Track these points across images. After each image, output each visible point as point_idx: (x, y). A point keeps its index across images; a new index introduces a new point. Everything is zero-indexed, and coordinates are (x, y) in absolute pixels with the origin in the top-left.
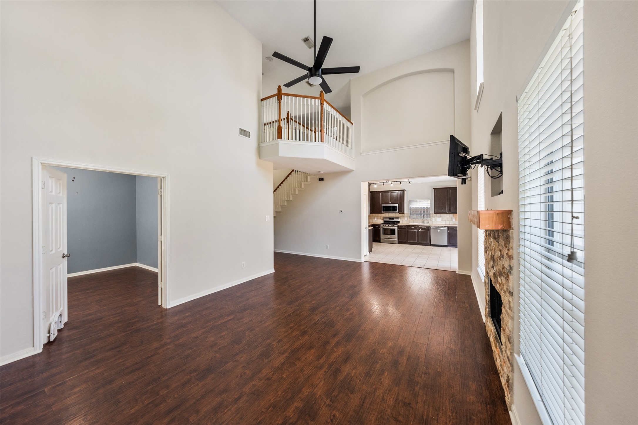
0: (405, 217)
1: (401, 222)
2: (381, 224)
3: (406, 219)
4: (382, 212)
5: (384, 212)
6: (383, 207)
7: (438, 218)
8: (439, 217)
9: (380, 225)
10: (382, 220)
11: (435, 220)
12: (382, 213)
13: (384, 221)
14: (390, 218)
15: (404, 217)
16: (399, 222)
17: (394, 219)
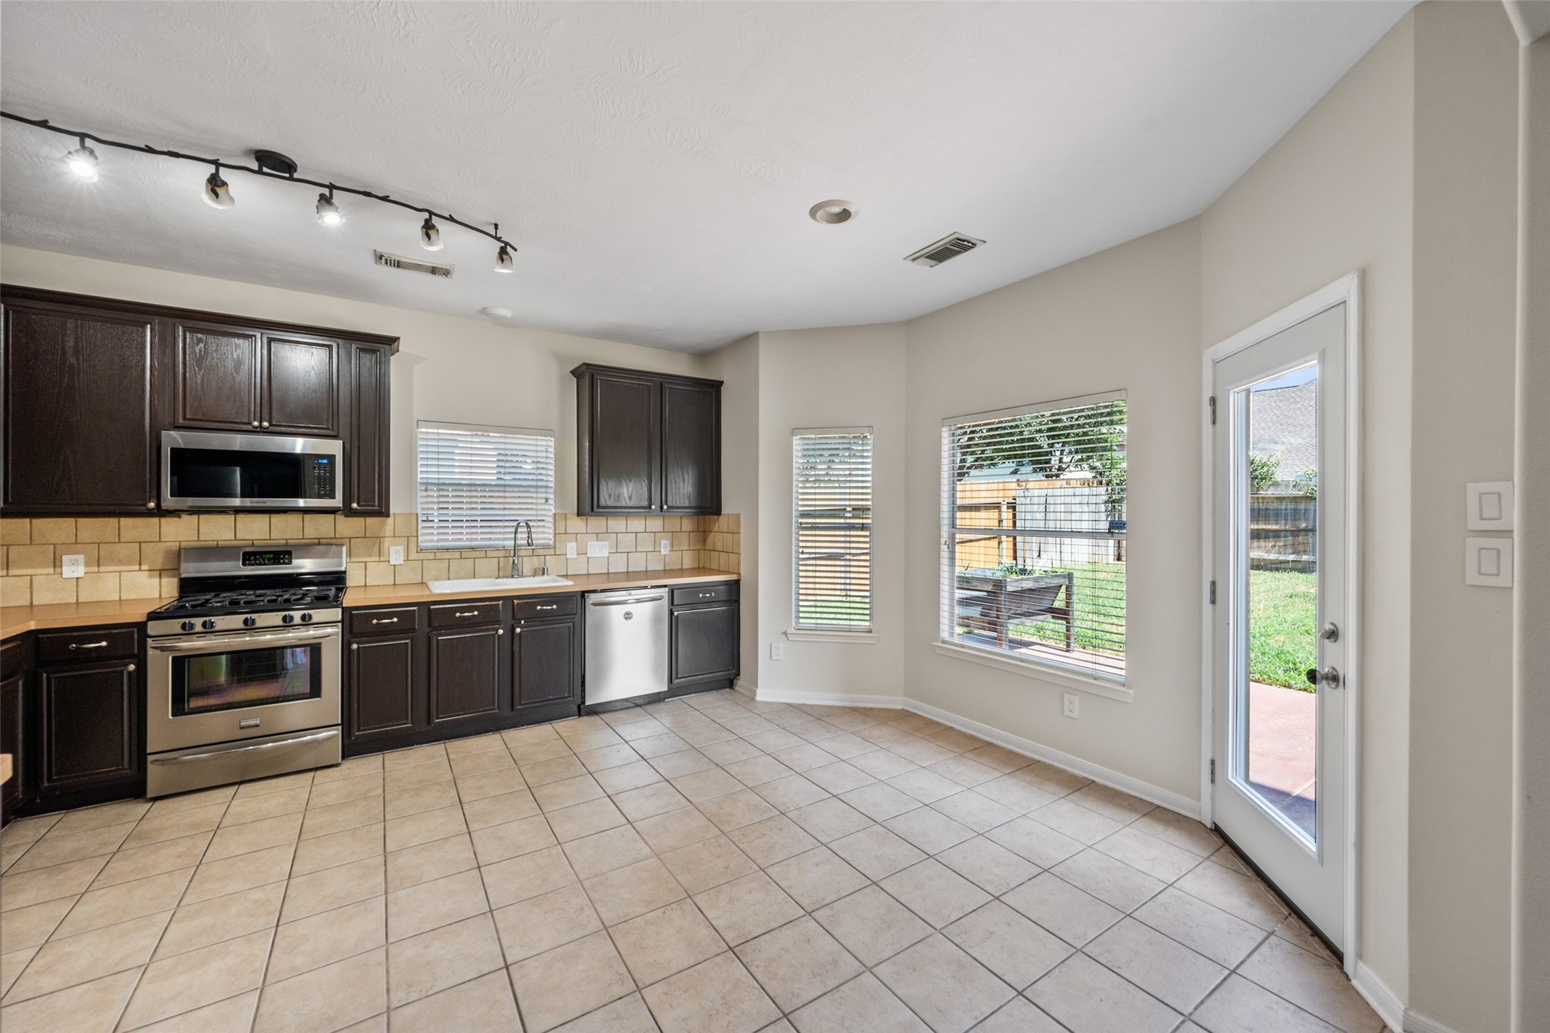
0: (387, 542)
1: (353, 579)
2: (154, 616)
3: (396, 554)
4: (169, 501)
5: (190, 502)
6: (175, 452)
7: (595, 543)
8: (598, 536)
9: (141, 626)
10: (161, 572)
11: (582, 553)
12: (160, 512)
13: (187, 586)
14: (251, 557)
15: (379, 538)
16: (337, 580)
17: (296, 562)
